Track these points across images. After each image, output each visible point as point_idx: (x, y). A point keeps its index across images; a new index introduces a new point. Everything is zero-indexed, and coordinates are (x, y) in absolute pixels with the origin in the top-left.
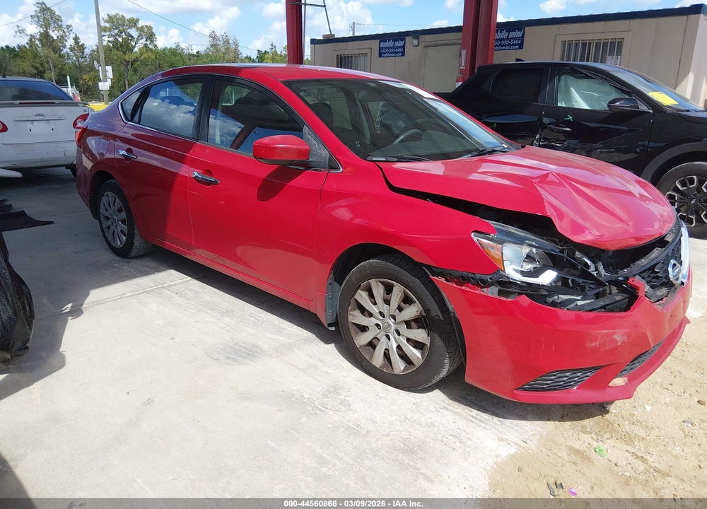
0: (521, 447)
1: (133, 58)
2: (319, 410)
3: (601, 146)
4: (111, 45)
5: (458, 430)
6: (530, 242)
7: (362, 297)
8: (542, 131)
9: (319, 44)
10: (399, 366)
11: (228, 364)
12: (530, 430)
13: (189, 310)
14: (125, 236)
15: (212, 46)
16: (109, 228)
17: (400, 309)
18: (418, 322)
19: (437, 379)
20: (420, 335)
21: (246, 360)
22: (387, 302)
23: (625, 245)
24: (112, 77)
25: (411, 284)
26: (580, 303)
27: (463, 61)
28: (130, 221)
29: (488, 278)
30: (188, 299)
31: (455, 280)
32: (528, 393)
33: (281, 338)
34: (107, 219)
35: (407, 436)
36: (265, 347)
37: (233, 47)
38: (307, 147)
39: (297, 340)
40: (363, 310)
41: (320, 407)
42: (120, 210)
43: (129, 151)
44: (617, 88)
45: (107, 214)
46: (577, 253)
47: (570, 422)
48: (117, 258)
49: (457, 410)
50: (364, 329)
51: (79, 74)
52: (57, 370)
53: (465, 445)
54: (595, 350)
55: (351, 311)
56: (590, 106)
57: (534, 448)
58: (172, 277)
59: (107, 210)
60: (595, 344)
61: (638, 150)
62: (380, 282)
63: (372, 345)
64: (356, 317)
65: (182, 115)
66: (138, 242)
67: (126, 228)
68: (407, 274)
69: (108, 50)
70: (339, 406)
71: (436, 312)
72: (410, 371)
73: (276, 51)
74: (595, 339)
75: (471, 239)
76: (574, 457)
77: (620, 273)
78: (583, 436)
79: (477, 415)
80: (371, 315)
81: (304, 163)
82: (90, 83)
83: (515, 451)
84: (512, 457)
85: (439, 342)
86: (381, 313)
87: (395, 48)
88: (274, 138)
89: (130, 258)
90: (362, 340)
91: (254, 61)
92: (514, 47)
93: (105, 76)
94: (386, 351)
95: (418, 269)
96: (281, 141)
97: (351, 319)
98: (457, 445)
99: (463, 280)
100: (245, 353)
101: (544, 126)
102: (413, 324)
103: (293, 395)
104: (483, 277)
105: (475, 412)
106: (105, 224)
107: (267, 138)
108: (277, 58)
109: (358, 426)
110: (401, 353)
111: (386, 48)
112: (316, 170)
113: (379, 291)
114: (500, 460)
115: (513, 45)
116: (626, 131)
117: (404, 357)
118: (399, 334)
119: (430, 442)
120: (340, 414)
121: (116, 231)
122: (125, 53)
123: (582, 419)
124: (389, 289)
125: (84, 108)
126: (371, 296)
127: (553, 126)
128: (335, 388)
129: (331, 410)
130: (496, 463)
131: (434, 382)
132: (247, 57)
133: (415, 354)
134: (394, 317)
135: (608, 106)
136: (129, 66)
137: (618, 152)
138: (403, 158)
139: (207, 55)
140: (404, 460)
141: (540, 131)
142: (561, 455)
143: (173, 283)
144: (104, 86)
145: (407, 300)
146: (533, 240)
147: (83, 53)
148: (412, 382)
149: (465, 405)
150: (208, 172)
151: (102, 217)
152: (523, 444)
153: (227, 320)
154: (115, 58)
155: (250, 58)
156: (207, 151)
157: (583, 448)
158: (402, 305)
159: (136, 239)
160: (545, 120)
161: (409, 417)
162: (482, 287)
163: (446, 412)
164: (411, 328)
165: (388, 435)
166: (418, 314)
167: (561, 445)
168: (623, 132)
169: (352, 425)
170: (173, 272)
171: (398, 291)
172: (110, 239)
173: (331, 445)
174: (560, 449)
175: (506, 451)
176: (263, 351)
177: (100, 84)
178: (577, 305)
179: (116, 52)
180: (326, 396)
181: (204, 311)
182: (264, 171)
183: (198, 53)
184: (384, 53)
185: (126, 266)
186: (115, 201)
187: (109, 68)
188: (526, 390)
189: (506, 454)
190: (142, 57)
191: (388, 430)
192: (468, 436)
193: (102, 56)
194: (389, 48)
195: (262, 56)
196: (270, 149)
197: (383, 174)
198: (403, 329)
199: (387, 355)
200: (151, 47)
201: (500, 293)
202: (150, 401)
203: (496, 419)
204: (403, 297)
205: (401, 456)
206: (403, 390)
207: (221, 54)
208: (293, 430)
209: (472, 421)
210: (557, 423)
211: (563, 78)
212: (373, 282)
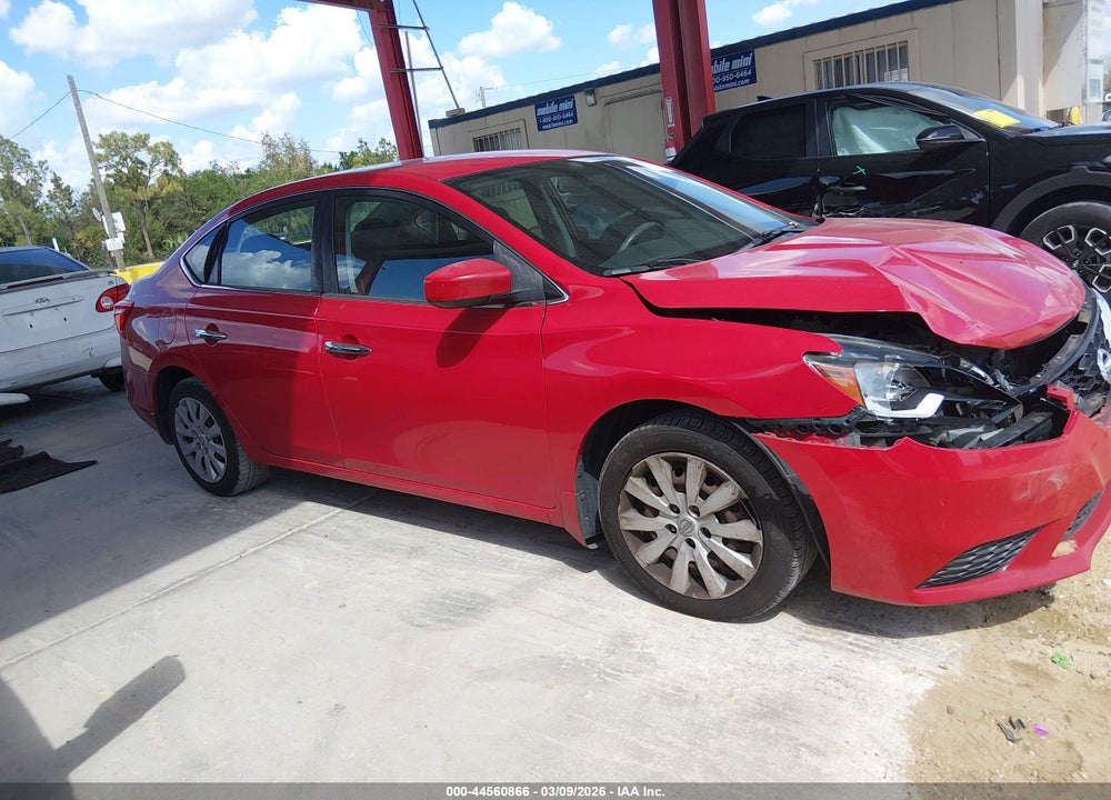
0: (939, 676)
1: (150, 194)
2: (609, 675)
3: (917, 205)
4: (111, 180)
5: (837, 669)
6: (893, 356)
7: (636, 486)
8: (821, 197)
9: (442, 126)
10: (718, 585)
11: (442, 630)
12: (945, 649)
13: (354, 558)
14: (223, 462)
15: (268, 157)
16: (194, 454)
17: (704, 495)
18: (738, 510)
19: (784, 594)
20: (745, 530)
21: (469, 620)
22: (681, 488)
23: (1030, 337)
24: (124, 229)
25: (716, 453)
26: (985, 437)
27: (670, 116)
28: (227, 438)
29: (842, 421)
30: (348, 541)
31: (789, 433)
32: (935, 591)
33: (512, 576)
34: (189, 440)
35: (761, 692)
36: (491, 593)
37: (301, 153)
38: (507, 273)
39: (538, 575)
40: (641, 507)
41: (609, 670)
42: (209, 423)
43: (211, 328)
44: (925, 114)
45: (188, 433)
46: (963, 361)
47: (999, 626)
48: (216, 499)
49: (824, 639)
50: (648, 537)
51: (69, 234)
52: (175, 687)
53: (855, 689)
54: (1028, 504)
55: (622, 512)
56: (886, 148)
57: (960, 674)
58: (311, 513)
59: (187, 427)
60: (1024, 495)
61: (974, 200)
62: (663, 458)
63: (667, 560)
64: (634, 521)
65: (265, 266)
66: (245, 469)
67: (223, 448)
68: (706, 438)
69: (110, 189)
70: (638, 663)
71: (764, 488)
72: (737, 590)
73: (368, 150)
74: (1024, 486)
75: (805, 366)
76: (1024, 677)
77: (1032, 380)
78: (1026, 643)
79: (856, 640)
80: (656, 513)
81: (505, 298)
82: (89, 244)
83: (933, 684)
84: (932, 694)
85: (778, 536)
86: (674, 508)
87: (561, 113)
88: (454, 268)
89: (236, 495)
90: (648, 555)
91: (336, 170)
92: (743, 82)
93: (114, 228)
94: (692, 566)
95: (723, 427)
96: (463, 270)
97: (625, 525)
98: (843, 692)
99: (803, 431)
100: (465, 609)
101: (823, 190)
102: (729, 514)
103: (561, 661)
104: (835, 421)
105: (852, 637)
106: (187, 449)
107: (443, 269)
108: (371, 159)
109: (679, 690)
110: (716, 563)
111: (546, 115)
112: (525, 306)
113: (663, 473)
114: (914, 702)
115: (741, 79)
116: (951, 176)
117: (723, 569)
118: (708, 535)
119: (799, 695)
120: (645, 676)
121: (206, 457)
122: (135, 190)
123: (1015, 617)
124: (679, 468)
125: (108, 279)
126: (652, 483)
127: (838, 187)
128: (622, 637)
129: (627, 672)
130: (911, 708)
131: (779, 600)
132: (325, 166)
133: (740, 561)
134: (696, 510)
135: (918, 142)
136: (146, 208)
137: (946, 209)
138: (657, 265)
139: (263, 173)
140: (768, 729)
141: (818, 199)
142: (1004, 677)
143: (314, 522)
144: (115, 244)
145: (712, 480)
146: (897, 353)
147: (70, 200)
148: (742, 606)
149: (834, 628)
150: (351, 339)
151: (179, 439)
152: (941, 671)
153: (418, 563)
154: (122, 199)
155: (330, 166)
156: (342, 307)
157: (1034, 660)
158: (707, 488)
159: (242, 464)
160: (825, 181)
161: (753, 661)
162: (835, 438)
163: (809, 645)
164: (726, 522)
165: (731, 696)
166: (735, 497)
167: (999, 662)
168: (945, 178)
169: (669, 690)
170: (309, 505)
171: (695, 469)
172: (197, 468)
173: (647, 726)
174: (998, 669)
175: (921, 687)
176: (489, 601)
177: (108, 242)
178: (981, 440)
179: (121, 190)
180: (613, 652)
181: (377, 556)
182: (441, 321)
183: (248, 171)
184: (546, 124)
185: (232, 508)
186: (198, 409)
187: (118, 216)
188: (932, 585)
189: (920, 691)
190: (164, 191)
191: (729, 688)
192: (855, 674)
193: (103, 199)
194: (551, 115)
195: (348, 160)
196: (452, 285)
197: (636, 291)
198: (714, 525)
199: (694, 573)
200: (174, 174)
201: (864, 441)
202: (338, 708)
203: (888, 642)
204: (705, 477)
205: (761, 723)
206: (728, 622)
207: (284, 167)
208: (580, 714)
209: (853, 651)
210: (980, 630)
211: (837, 113)
212: (651, 461)
